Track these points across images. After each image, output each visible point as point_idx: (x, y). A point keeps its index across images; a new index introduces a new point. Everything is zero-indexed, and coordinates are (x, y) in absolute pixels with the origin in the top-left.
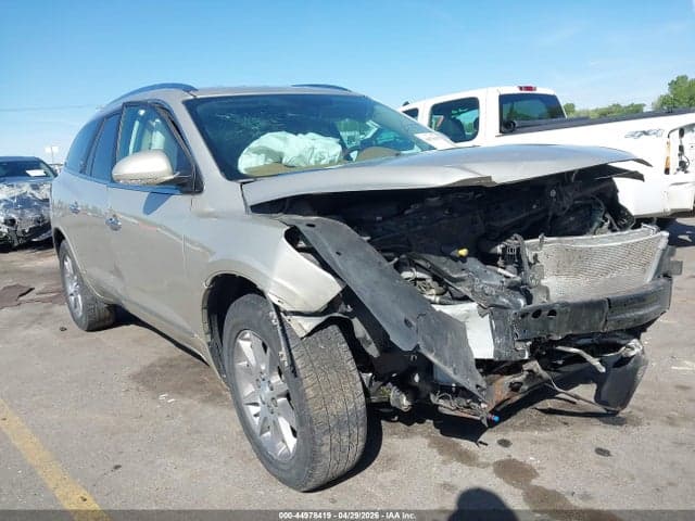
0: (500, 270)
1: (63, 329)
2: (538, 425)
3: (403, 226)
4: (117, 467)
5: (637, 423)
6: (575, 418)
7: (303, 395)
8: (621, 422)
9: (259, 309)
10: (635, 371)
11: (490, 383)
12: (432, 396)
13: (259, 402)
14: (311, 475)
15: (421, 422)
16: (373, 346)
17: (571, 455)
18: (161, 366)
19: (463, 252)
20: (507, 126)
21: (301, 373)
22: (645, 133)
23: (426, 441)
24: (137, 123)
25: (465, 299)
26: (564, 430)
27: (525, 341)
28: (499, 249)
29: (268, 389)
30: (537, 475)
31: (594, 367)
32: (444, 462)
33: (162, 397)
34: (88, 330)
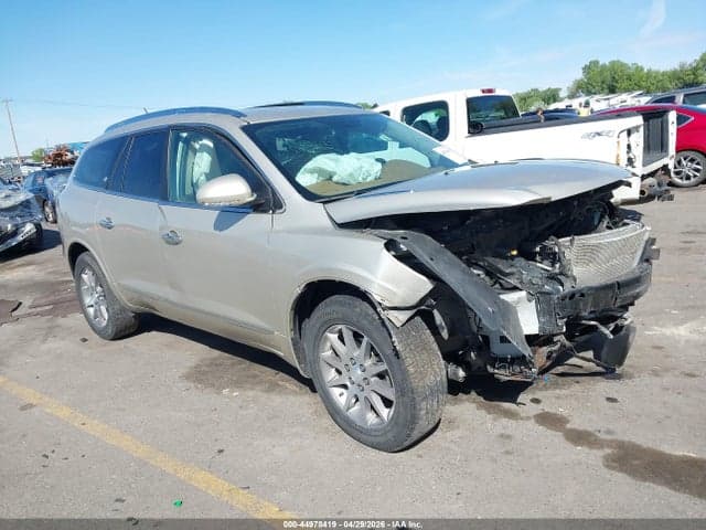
0: (539, 265)
1: (84, 340)
2: (556, 385)
3: (468, 234)
4: (221, 451)
5: (631, 377)
6: (583, 378)
7: (404, 372)
8: (619, 377)
9: (356, 307)
10: (627, 336)
11: (534, 353)
12: (488, 367)
13: (348, 384)
14: (409, 436)
15: (467, 393)
16: (446, 331)
17: (589, 404)
18: (207, 366)
19: (515, 253)
20: (475, 128)
21: (402, 354)
22: (599, 134)
23: (474, 405)
24: (181, 144)
25: (515, 289)
26: (577, 387)
27: (563, 318)
28: (538, 249)
29: (359, 372)
30: (568, 422)
31: (606, 335)
32: (495, 420)
33: (225, 391)
34: (114, 339)
